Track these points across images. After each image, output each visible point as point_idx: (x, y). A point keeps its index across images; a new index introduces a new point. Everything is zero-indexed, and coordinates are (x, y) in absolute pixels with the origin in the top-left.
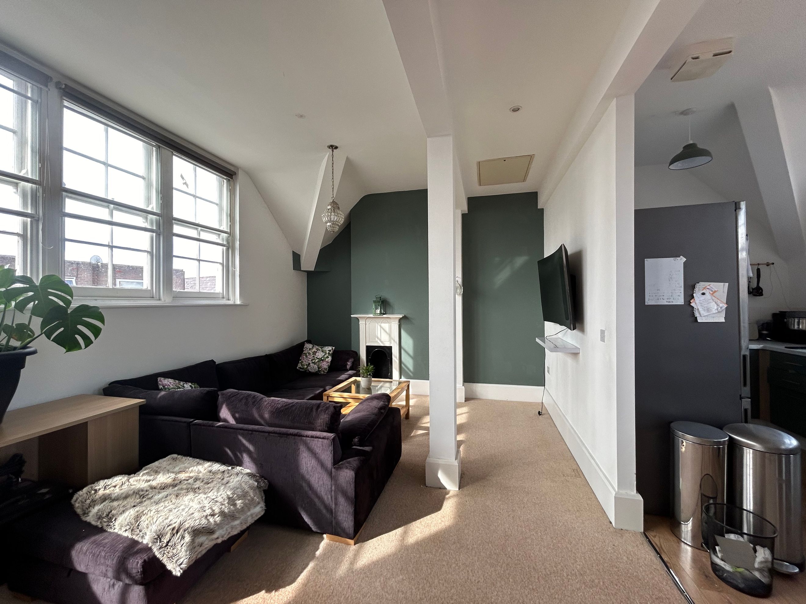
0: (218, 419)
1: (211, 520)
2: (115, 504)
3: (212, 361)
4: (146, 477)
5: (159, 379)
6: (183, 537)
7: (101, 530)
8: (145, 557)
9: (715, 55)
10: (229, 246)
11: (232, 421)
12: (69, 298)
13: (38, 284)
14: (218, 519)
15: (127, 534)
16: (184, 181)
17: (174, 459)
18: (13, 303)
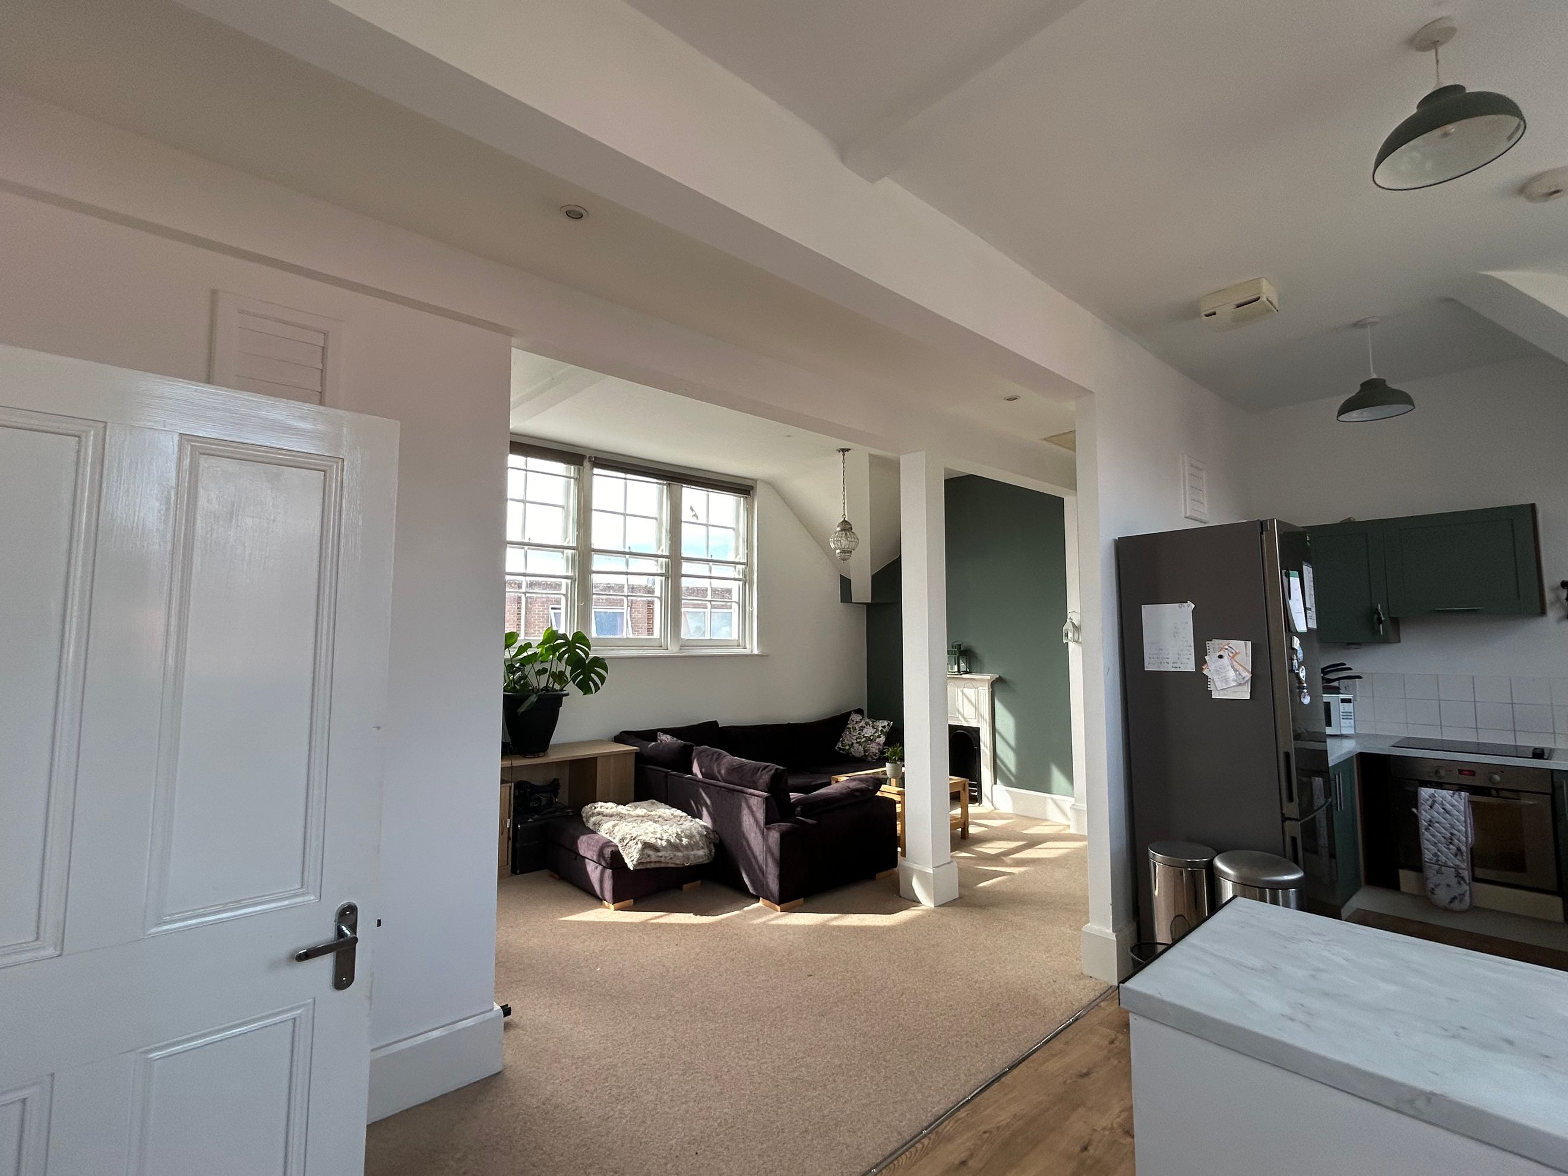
0: (691, 772)
1: (659, 842)
2: (605, 818)
3: (716, 723)
4: (629, 809)
5: (658, 733)
6: (637, 844)
7: (595, 833)
8: (613, 849)
9: (1238, 306)
10: (746, 580)
11: (700, 776)
12: (587, 649)
13: (570, 639)
14: (664, 843)
15: (607, 836)
16: (694, 513)
17: (653, 804)
18: (557, 654)
